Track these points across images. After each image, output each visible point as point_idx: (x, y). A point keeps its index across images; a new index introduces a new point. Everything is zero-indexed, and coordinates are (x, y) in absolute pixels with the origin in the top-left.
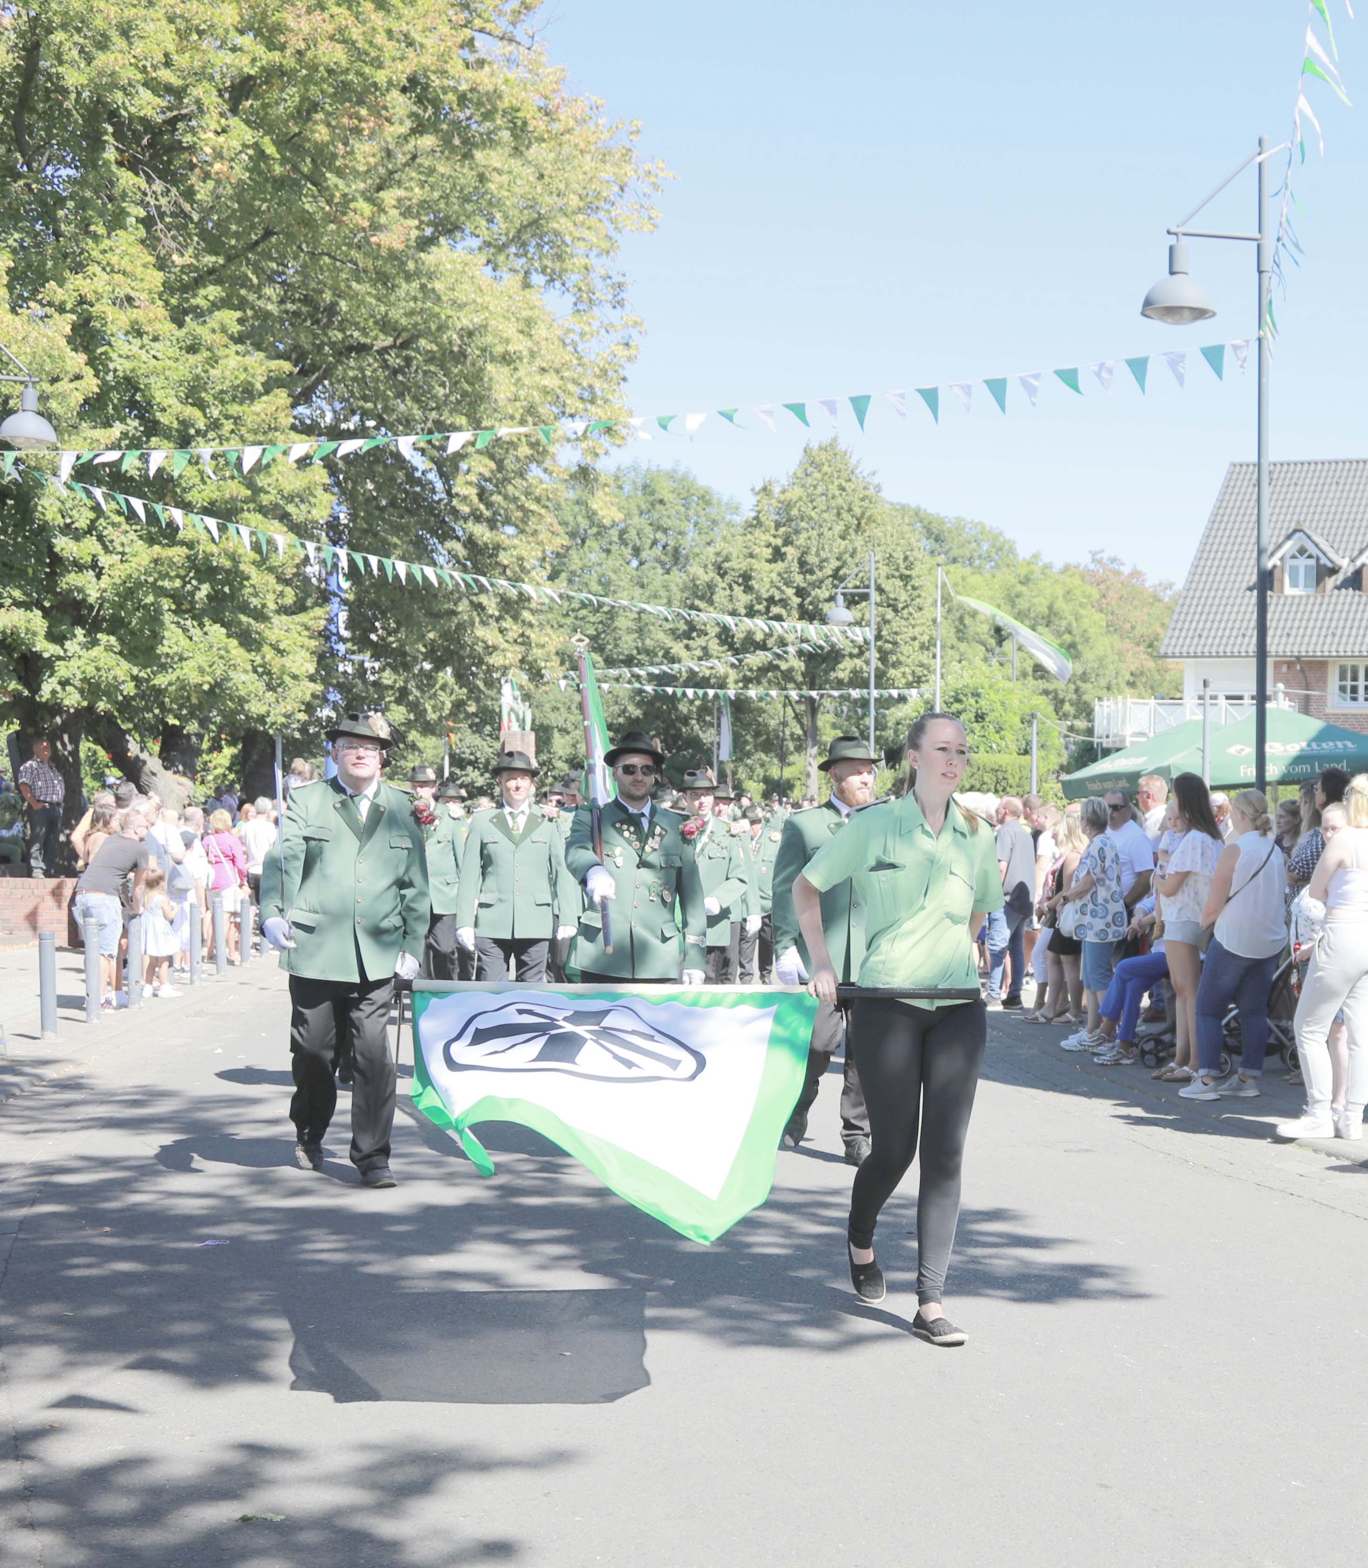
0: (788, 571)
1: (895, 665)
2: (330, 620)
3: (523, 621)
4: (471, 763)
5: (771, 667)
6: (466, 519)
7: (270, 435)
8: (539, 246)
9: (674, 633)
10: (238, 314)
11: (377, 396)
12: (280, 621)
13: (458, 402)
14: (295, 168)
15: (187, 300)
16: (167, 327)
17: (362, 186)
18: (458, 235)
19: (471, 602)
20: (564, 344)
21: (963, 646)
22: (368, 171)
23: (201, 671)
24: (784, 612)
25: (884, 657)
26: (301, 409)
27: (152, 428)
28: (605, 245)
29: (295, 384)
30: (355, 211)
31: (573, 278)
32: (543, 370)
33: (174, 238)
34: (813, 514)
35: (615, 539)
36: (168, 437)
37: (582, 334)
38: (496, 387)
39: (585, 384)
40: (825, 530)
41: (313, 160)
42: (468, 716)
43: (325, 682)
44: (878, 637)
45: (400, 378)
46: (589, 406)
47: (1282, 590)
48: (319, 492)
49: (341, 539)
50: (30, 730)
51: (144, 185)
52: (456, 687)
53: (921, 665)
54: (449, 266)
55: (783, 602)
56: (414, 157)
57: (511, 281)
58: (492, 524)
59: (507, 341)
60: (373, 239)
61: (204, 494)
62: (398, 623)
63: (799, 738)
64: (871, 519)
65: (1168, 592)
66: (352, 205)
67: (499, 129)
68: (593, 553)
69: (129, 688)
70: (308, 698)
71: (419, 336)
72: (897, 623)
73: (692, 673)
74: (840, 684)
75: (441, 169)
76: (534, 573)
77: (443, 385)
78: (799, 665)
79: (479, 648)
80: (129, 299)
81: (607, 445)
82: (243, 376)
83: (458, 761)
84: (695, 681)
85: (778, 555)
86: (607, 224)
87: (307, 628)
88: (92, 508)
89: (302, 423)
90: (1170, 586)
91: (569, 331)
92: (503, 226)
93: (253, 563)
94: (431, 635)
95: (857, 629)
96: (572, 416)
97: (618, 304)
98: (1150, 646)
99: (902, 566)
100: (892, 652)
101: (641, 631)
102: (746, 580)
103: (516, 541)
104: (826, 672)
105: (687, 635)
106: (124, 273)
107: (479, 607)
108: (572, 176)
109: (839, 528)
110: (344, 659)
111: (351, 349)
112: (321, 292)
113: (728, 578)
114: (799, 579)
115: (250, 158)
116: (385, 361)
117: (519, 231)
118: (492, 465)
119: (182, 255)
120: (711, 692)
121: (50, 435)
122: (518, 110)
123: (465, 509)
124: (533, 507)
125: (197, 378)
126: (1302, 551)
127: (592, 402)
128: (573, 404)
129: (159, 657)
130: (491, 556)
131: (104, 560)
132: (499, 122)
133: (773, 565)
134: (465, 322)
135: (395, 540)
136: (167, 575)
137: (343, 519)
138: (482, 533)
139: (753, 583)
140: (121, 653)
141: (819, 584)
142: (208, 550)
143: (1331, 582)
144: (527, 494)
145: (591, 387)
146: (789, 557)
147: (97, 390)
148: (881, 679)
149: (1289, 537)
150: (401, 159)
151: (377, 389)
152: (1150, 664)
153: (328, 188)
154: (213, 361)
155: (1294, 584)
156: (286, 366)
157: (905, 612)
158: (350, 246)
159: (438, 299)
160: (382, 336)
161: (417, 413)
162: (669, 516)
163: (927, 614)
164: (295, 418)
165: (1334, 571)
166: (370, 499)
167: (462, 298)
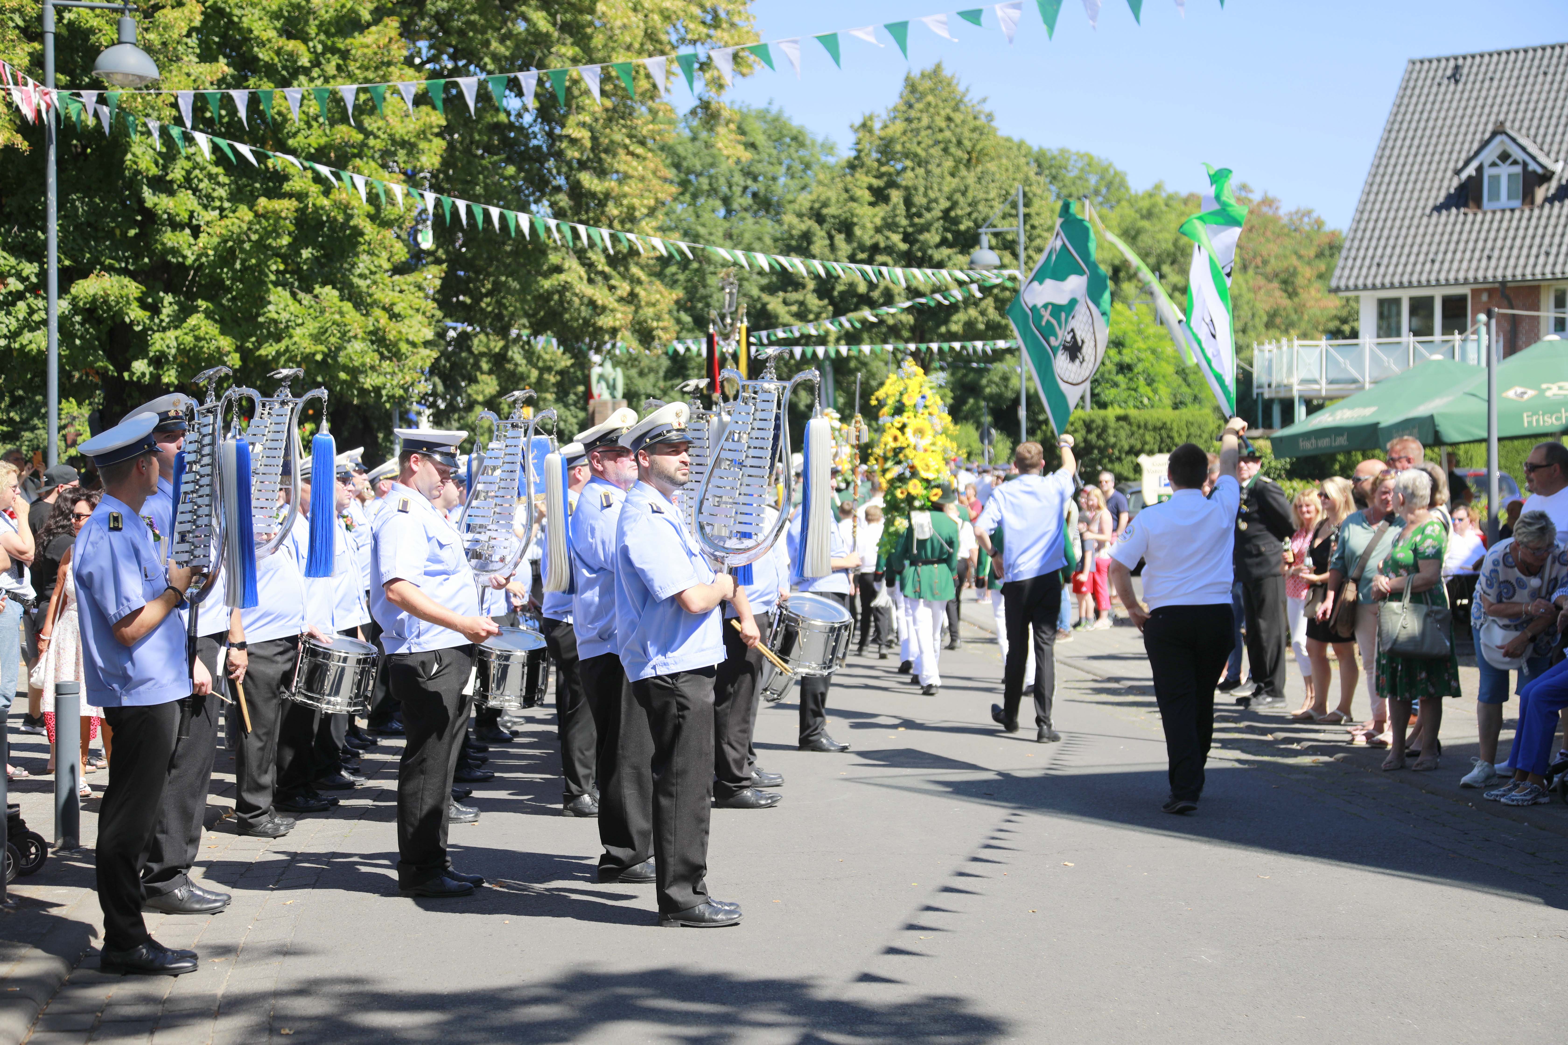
0: (893, 215)
3: (632, 278)
12: (393, 282)
40: (932, 167)
64: (984, 152)
79: (585, 309)
85: (880, 198)
87: (422, 289)
93: (369, 218)
99: (1020, 203)
113: (827, 226)
114: (905, 223)
126: (1504, 157)
129: (265, 325)
131: (201, 217)
133: (876, 209)
139: (855, 230)
142: (318, 202)
143: (1540, 193)
146: (894, 199)
162: (761, 160)
165: (1546, 176)
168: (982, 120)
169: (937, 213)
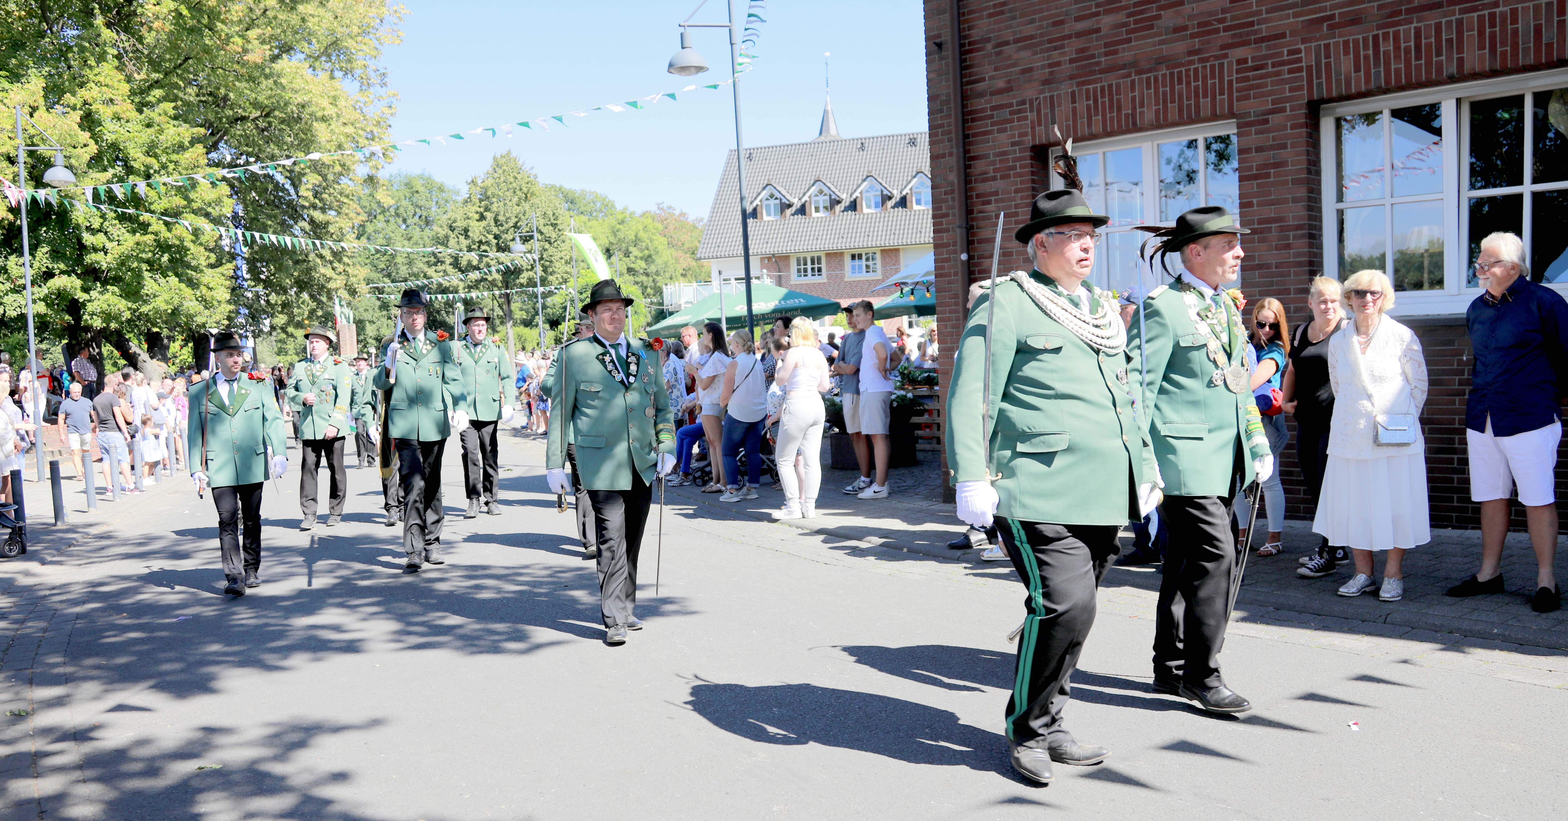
1: (551, 274)
2: (237, 269)
5: (483, 280)
6: (308, 208)
7: (195, 170)
8: (338, 56)
9: (428, 263)
10: (173, 104)
11: (254, 144)
12: (209, 272)
13: (299, 145)
14: (199, 21)
15: (144, 98)
16: (134, 114)
17: (237, 29)
18: (292, 52)
19: (315, 253)
20: (356, 109)
23: (167, 303)
24: (488, 249)
25: (545, 269)
26: (214, 155)
27: (130, 170)
28: (374, 53)
29: (208, 140)
30: (233, 43)
31: (358, 72)
32: (345, 124)
33: (134, 65)
34: (500, 193)
35: (393, 214)
36: (138, 175)
37: (365, 103)
38: (319, 135)
39: (368, 130)
40: (507, 201)
41: (209, 17)
42: (318, 318)
43: (235, 303)
44: (541, 259)
45: (266, 133)
46: (371, 142)
47: (759, 219)
48: (225, 199)
49: (239, 224)
50: (74, 342)
51: (116, 37)
52: (310, 302)
53: (567, 273)
54: (288, 70)
56: (266, 10)
57: (324, 76)
58: (323, 210)
59: (324, 109)
60: (245, 58)
61: (161, 205)
62: (276, 268)
63: (502, 317)
64: (533, 194)
65: (700, 223)
66: (232, 40)
68: (380, 223)
69: (127, 315)
71: (274, 110)
72: (551, 250)
73: (440, 285)
74: (522, 285)
75: (280, 17)
76: (348, 236)
77: (290, 136)
78: (499, 277)
80: (111, 100)
81: (382, 163)
82: (178, 139)
84: (444, 291)
85: (482, 218)
86: (375, 41)
88: (101, 217)
89: (213, 160)
90: (700, 219)
91: (357, 101)
92: (317, 46)
93: (193, 241)
94: (295, 274)
95: (528, 255)
97: (383, 85)
98: (692, 253)
99: (552, 219)
100: (550, 266)
101: (410, 263)
102: (466, 231)
103: (337, 219)
104: (514, 280)
105: (435, 264)
106: (107, 86)
107: (321, 257)
108: (354, 16)
109: (515, 200)
110: (248, 290)
111: (237, 120)
112: (219, 89)
113: (456, 232)
115: (174, 17)
116: (257, 125)
117: (326, 48)
118: (320, 178)
119: (139, 74)
120: (451, 296)
121: (72, 178)
123: (307, 204)
124: (346, 200)
125: (153, 141)
127: (373, 140)
128: (362, 141)
129: (142, 296)
130: (324, 228)
131: (109, 245)
134: (300, 100)
135: (270, 223)
136: (144, 251)
137: (240, 213)
138: (318, 215)
139: (469, 233)
140: (121, 296)
141: (506, 232)
142: (166, 236)
144: (341, 194)
145: (372, 131)
146: (489, 218)
147: (96, 151)
148: (544, 282)
149: (764, 189)
150: (258, 13)
151: (254, 141)
152: (693, 263)
153: (217, 31)
154: (161, 131)
155: (768, 214)
156: (202, 131)
157: (555, 244)
158: (233, 63)
159: (284, 87)
160: (254, 111)
161: (276, 151)
164: (209, 159)
166: (254, 201)
167: (297, 87)
168: (532, 178)
169: (510, 224)
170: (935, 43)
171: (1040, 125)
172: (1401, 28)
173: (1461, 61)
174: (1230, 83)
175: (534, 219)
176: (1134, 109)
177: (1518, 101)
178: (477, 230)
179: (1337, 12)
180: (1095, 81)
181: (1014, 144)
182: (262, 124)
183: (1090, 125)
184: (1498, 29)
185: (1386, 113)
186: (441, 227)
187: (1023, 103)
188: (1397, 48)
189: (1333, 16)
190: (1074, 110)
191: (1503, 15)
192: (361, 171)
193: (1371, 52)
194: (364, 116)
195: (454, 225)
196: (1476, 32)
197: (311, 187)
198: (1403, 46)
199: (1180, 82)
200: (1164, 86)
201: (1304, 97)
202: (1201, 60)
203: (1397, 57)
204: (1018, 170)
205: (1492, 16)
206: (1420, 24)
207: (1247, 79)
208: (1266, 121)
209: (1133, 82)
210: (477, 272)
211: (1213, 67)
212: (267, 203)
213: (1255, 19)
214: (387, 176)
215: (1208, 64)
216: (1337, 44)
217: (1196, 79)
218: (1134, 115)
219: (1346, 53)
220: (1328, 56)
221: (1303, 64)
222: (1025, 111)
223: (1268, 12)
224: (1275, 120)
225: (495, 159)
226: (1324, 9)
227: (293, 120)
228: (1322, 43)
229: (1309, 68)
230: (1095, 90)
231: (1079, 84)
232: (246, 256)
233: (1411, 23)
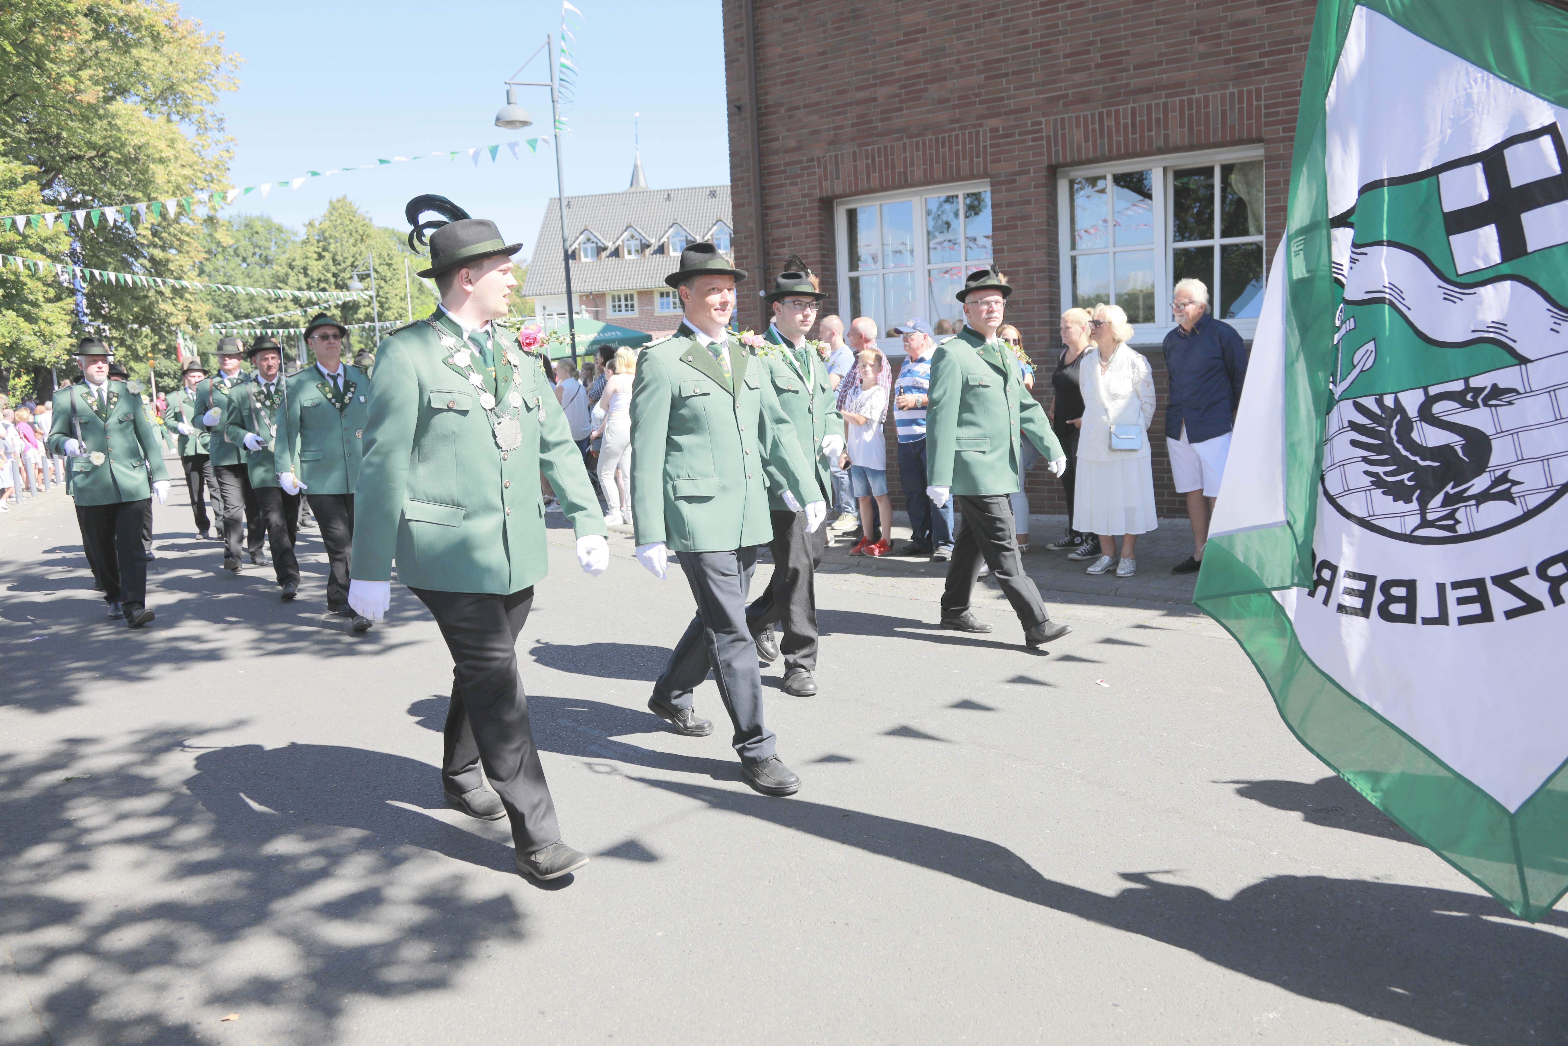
0: (327, 265)
1: (388, 309)
2: (77, 305)
3: (186, 300)
4: (166, 375)
6: (148, 246)
7: (31, 207)
8: (174, 100)
9: (270, 300)
11: (91, 183)
12: (48, 307)
13: (137, 185)
14: (25, 59)
17: (68, 68)
18: (127, 95)
19: (156, 291)
20: (194, 152)
21: (423, 297)
22: (70, 61)
24: (327, 286)
25: (382, 305)
26: (47, 192)
28: (211, 98)
29: (42, 178)
30: (65, 82)
31: (195, 117)
32: (183, 166)
34: (337, 235)
35: (232, 253)
37: (203, 146)
38: (157, 176)
39: (207, 172)
40: (344, 242)
41: (36, 54)
42: (161, 350)
44: (378, 296)
45: (103, 173)
46: (210, 184)
47: (580, 260)
48: (62, 236)
49: (79, 260)
52: (153, 336)
53: (402, 308)
54: (123, 112)
55: (326, 281)
56: (97, 53)
57: (160, 119)
58: (163, 249)
59: (161, 151)
60: (78, 98)
62: (116, 304)
64: (368, 235)
65: (525, 264)
66: (63, 79)
67: (143, 37)
68: (219, 262)
70: (68, 347)
71: (110, 150)
72: (387, 288)
73: (281, 319)
74: (360, 320)
75: (113, 59)
76: (189, 273)
77: (127, 176)
79: (163, 314)
81: (222, 204)
82: (9, 175)
83: (159, 374)
84: (284, 325)
85: (320, 257)
86: (211, 87)
87: (64, 310)
89: (49, 199)
90: (525, 261)
91: (195, 145)
92: (153, 90)
93: (27, 276)
94: (135, 309)
95: (366, 292)
96: (202, 189)
97: (221, 129)
98: (518, 291)
99: (387, 259)
100: (386, 303)
101: (251, 300)
102: (305, 269)
103: (177, 257)
104: (352, 315)
105: (276, 300)
107: (163, 294)
108: (188, 62)
109: (352, 241)
110: (88, 325)
111: (72, 158)
112: (50, 128)
113: (295, 270)
114: (333, 269)
116: (93, 164)
117: (162, 92)
120: (292, 330)
122: (154, 26)
123: (147, 242)
124: (186, 238)
126: (589, 240)
127: (212, 182)
128: (201, 183)
130: (164, 266)
132: (144, 33)
133: (319, 262)
134: (136, 141)
135: (108, 260)
137: (79, 250)
138: (158, 254)
139: (309, 272)
141: (344, 270)
143: (604, 254)
144: (182, 232)
145: (210, 174)
146: (327, 258)
148: (381, 316)
149: (581, 233)
150: (89, 54)
151: (90, 179)
152: (518, 300)
153: (47, 70)
155: (586, 256)
156: (35, 169)
157: (391, 282)
158: (64, 101)
159: (119, 129)
160: (89, 151)
161: (114, 191)
162: (260, 240)
163: (402, 282)
164: (43, 196)
165: (605, 249)
166: (92, 239)
167: (133, 129)
168: (367, 221)
169: (348, 263)
170: (735, 106)
171: (826, 180)
172: (1121, 107)
173: (1166, 137)
174: (985, 147)
175: (370, 259)
176: (906, 167)
177: (1208, 172)
178: (316, 268)
179: (1070, 92)
180: (873, 143)
181: (804, 196)
182: (98, 163)
183: (868, 181)
184: (1194, 112)
185: (1109, 178)
186: (281, 265)
187: (812, 160)
188: (1118, 123)
189: (1067, 95)
190: (855, 167)
191: (1198, 100)
192: (202, 212)
193: (1097, 126)
194: (203, 159)
195: (294, 263)
196: (1178, 114)
197: (149, 226)
198: (1122, 122)
199: (944, 146)
200: (931, 149)
201: (1044, 162)
202: (961, 128)
203: (1118, 131)
204: (808, 219)
205: (1190, 101)
206: (1135, 105)
207: (998, 145)
208: (1014, 181)
209: (905, 145)
210: (316, 307)
211: (970, 134)
212: (106, 240)
213: (1005, 94)
214: (227, 217)
215: (967, 132)
216: (1070, 118)
217: (957, 144)
218: (905, 173)
219: (1078, 126)
220: (1063, 128)
221: (1044, 134)
222: (813, 167)
223: (1016, 89)
224: (1021, 180)
225: (331, 202)
226: (1060, 89)
227: (127, 161)
228: (1059, 117)
229: (1048, 138)
230: (873, 150)
231: (860, 145)
232: (86, 291)
233: (1128, 103)
